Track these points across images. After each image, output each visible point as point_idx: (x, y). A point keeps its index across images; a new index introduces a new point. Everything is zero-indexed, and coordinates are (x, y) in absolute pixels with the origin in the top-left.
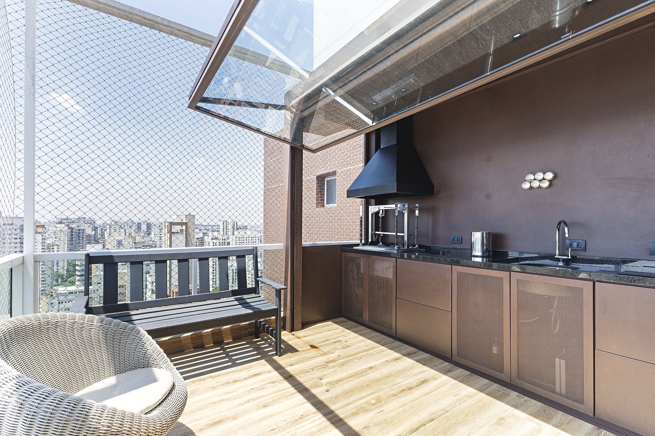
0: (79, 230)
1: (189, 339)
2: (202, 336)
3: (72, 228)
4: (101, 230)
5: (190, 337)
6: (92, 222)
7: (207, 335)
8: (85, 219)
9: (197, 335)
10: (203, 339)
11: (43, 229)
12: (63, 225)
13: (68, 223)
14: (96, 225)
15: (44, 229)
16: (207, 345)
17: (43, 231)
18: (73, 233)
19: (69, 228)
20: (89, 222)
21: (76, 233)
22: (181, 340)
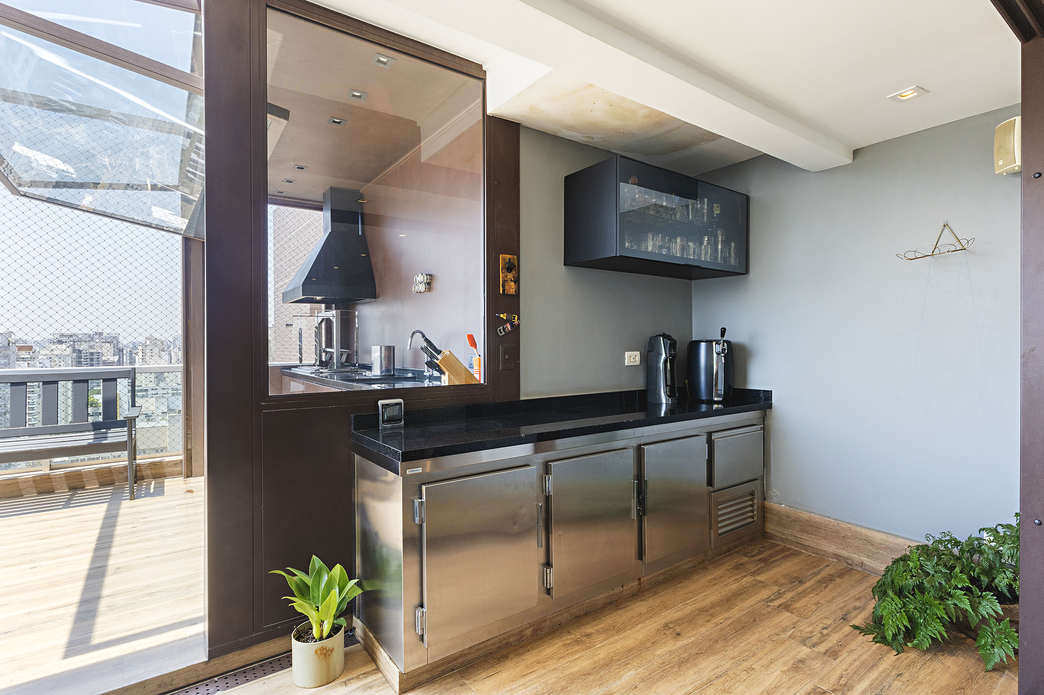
0: (92, 354)
1: (29, 481)
2: (50, 478)
3: (80, 351)
4: (130, 354)
5: (31, 479)
6: (113, 341)
7: (58, 478)
8: (102, 335)
9: (41, 478)
10: (51, 482)
11: (29, 353)
12: (64, 346)
13: (72, 343)
14: (120, 346)
15: (31, 353)
16: (57, 490)
17: (29, 356)
18: (81, 358)
19: (74, 351)
20: (109, 340)
21: (87, 359)
22: (18, 483)
